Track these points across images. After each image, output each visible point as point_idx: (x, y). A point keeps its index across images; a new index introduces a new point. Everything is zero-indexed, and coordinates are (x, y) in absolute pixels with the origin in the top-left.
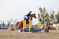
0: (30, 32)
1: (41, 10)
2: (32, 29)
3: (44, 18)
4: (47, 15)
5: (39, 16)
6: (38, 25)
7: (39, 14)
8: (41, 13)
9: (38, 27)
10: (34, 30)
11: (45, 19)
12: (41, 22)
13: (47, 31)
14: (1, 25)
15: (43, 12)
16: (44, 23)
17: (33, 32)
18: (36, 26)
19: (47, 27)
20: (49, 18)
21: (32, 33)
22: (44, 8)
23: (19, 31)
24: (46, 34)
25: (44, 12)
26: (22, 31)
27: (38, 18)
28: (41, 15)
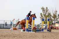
0: (33, 31)
1: (43, 9)
2: (34, 28)
3: (46, 18)
4: (49, 14)
5: (42, 16)
6: (40, 25)
7: (41, 14)
8: (43, 13)
9: (41, 27)
10: (37, 29)
11: (48, 18)
12: (43, 22)
13: (49, 30)
14: (3, 24)
15: (45, 11)
16: (46, 23)
17: (36, 31)
18: (38, 26)
19: (49, 27)
20: (52, 18)
21: (34, 32)
22: (47, 8)
23: (22, 30)
24: (48, 34)
25: (47, 11)
26: (24, 31)
27: (41, 18)
28: (44, 15)
